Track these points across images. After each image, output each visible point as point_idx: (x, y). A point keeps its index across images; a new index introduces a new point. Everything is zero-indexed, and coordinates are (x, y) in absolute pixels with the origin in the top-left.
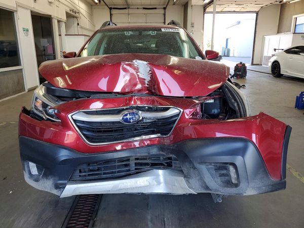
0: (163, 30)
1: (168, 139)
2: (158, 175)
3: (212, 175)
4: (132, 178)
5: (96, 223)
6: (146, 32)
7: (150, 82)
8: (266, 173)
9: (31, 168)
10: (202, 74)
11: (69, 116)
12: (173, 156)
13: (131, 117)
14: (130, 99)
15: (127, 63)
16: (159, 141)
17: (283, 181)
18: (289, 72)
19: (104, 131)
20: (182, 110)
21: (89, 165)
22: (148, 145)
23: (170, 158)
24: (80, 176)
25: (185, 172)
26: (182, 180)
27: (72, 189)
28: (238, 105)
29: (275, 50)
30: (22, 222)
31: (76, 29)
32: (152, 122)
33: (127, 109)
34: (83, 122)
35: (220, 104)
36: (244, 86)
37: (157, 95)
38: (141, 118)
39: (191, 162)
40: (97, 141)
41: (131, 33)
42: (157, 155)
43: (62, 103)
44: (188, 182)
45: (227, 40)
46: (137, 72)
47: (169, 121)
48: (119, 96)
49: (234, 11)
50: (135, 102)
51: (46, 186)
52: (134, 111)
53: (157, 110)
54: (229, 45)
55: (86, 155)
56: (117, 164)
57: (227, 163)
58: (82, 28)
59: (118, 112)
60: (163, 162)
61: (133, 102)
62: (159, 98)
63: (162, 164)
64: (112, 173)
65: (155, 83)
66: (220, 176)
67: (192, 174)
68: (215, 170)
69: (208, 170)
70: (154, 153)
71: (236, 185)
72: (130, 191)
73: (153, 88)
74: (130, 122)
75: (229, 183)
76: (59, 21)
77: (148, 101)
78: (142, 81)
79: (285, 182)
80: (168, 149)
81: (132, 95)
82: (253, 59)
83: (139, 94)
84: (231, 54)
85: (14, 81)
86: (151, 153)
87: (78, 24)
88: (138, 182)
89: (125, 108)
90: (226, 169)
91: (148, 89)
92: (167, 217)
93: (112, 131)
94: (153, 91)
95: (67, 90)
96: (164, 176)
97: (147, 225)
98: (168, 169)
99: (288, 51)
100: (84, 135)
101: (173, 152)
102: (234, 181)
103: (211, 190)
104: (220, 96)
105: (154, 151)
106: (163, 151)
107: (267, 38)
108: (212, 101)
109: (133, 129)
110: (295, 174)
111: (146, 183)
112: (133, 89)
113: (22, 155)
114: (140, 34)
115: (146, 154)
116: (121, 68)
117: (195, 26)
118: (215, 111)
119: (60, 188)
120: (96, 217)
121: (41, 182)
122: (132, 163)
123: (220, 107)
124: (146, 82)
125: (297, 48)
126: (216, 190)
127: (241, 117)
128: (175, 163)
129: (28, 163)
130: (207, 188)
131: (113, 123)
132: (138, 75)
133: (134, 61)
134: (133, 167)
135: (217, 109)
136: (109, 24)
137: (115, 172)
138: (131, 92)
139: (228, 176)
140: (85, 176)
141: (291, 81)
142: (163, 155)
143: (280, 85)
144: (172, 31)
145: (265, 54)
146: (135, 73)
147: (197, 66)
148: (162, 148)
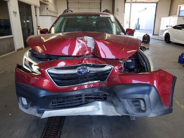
0: (101, 16)
1: (104, 84)
2: (99, 105)
3: (130, 105)
4: (83, 106)
5: (62, 133)
6: (90, 17)
7: (94, 49)
8: (161, 104)
9: (23, 100)
10: (125, 45)
11: (46, 70)
12: (107, 94)
13: (83, 70)
14: (82, 60)
15: (80, 38)
16: (99, 85)
17: (171, 108)
18: (175, 40)
19: (67, 79)
20: (113, 67)
21: (58, 99)
22: (93, 87)
23: (105, 95)
24: (52, 105)
25: (114, 103)
26: (112, 108)
27: (48, 114)
28: (146, 64)
29: (167, 26)
30: (18, 132)
31: (46, 11)
32: (95, 73)
33: (80, 66)
34: (54, 74)
35: (135, 63)
36: (148, 48)
37: (98, 58)
38: (88, 71)
39: (118, 98)
40: (62, 85)
41: (81, 17)
42: (98, 93)
43: (41, 62)
44: (116, 109)
45: (138, 19)
46: (86, 44)
47: (105, 73)
48: (75, 58)
49: (143, 2)
50: (85, 62)
51: (33, 111)
52: (85, 67)
53: (98, 67)
54: (139, 23)
55: (56, 94)
56: (74, 98)
57: (139, 99)
58: (49, 11)
59: (75, 68)
60: (102, 97)
61: (84, 62)
62: (99, 59)
63: (101, 98)
64: (71, 103)
65: (97, 50)
66: (135, 106)
67: (119, 105)
68: (132, 102)
69: (128, 102)
70: (96, 92)
71: (144, 111)
72: (82, 114)
73: (96, 53)
74: (82, 74)
75: (140, 110)
76: (35, 7)
77: (92, 61)
78: (89, 49)
79: (172, 109)
80: (105, 89)
81: (83, 57)
82: (154, 32)
83: (87, 57)
84: (141, 28)
85: (8, 45)
86: (94, 92)
87: (47, 9)
88: (87, 109)
89: (79, 65)
90: (139, 102)
91: (92, 54)
92: (104, 129)
93: (71, 79)
94: (96, 55)
95: (44, 54)
96: (102, 105)
97: (92, 134)
98: (105, 101)
99: (175, 27)
100: (55, 81)
101: (107, 91)
102: (143, 109)
103: (129, 114)
104: (135, 58)
105: (96, 90)
106: (101, 91)
107: (162, 19)
108: (130, 61)
109: (84, 78)
110: (178, 103)
111: (92, 109)
112: (84, 54)
113: (17, 93)
114: (87, 18)
115: (92, 92)
116: (77, 41)
117: (119, 10)
118: (132, 67)
119: (41, 113)
120: (62, 129)
121: (29, 109)
122: (83, 98)
123: (135, 64)
124: (92, 50)
125: (180, 25)
126: (132, 114)
127: (148, 72)
128: (108, 98)
129: (21, 98)
130: (127, 113)
131: (72, 74)
132: (87, 45)
133: (85, 37)
134: (84, 100)
135: (133, 66)
136: (68, 11)
137: (73, 103)
138: (83, 56)
139: (139, 106)
140: (56, 105)
141: (176, 46)
142: (101, 93)
143: (169, 48)
144: (107, 16)
145: (161, 29)
146: (85, 44)
147: (122, 40)
148: (101, 89)
